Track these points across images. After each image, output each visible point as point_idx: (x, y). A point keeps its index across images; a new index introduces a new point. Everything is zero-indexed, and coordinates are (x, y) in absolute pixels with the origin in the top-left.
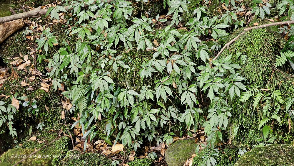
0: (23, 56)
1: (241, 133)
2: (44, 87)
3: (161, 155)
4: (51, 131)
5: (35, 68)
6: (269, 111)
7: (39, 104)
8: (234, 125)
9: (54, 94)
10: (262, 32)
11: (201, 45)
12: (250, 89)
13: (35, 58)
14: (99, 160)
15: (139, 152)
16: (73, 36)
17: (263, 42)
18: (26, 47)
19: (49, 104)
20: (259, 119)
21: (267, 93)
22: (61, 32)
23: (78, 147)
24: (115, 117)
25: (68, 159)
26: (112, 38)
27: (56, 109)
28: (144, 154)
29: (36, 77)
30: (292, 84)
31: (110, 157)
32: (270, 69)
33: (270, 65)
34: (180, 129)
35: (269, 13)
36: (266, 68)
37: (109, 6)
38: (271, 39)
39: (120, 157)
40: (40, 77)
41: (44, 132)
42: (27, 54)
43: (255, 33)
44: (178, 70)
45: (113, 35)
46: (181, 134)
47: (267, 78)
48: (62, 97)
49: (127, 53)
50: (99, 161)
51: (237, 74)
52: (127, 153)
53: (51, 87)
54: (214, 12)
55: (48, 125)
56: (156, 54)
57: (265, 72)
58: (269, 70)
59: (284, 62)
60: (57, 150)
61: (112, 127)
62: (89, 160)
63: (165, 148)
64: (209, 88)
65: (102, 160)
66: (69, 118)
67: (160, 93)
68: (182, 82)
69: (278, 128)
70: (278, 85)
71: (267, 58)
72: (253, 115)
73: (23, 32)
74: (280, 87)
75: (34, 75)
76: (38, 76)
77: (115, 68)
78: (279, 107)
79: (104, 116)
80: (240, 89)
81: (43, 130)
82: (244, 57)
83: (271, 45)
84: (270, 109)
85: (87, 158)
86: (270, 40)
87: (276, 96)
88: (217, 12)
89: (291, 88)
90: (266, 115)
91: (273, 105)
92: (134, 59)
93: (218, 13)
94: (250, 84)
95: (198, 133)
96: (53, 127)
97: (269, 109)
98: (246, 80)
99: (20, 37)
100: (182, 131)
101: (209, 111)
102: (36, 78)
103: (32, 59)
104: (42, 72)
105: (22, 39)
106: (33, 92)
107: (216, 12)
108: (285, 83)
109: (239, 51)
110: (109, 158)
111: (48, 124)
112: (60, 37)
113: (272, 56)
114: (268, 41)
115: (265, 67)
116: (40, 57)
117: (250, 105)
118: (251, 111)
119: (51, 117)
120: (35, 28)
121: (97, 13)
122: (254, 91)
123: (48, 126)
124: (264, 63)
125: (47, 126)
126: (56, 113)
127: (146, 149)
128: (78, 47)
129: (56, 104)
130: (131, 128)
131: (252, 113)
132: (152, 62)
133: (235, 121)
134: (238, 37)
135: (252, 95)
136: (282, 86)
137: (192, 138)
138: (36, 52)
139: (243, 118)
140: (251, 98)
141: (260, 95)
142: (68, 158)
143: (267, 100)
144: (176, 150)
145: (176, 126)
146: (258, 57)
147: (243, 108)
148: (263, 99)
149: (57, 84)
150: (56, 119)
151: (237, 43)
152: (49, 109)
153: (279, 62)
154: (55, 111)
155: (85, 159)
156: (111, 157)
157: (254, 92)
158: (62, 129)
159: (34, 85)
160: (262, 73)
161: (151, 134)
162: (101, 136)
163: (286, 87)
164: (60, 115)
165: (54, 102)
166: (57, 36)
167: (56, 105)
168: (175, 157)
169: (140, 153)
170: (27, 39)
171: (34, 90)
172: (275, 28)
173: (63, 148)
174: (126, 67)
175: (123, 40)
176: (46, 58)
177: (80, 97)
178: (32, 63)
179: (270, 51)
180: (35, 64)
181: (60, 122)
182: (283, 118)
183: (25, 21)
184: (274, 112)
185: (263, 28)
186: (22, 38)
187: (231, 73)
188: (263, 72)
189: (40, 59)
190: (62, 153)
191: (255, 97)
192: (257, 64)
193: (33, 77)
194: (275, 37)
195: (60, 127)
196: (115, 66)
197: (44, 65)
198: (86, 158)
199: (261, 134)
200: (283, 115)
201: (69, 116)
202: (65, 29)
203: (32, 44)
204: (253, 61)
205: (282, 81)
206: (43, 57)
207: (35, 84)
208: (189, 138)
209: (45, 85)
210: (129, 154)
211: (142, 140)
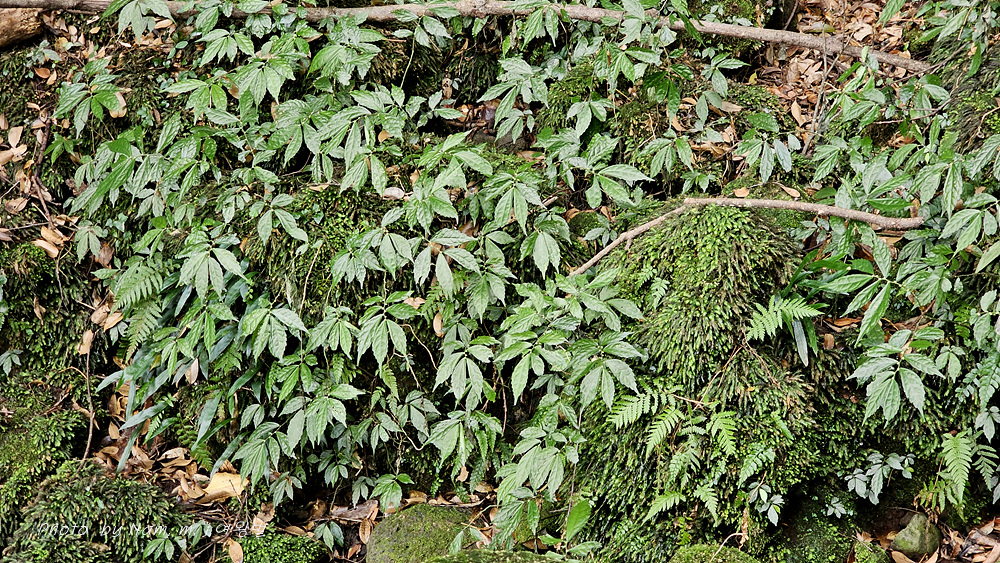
0: (9, 128)
1: (598, 522)
2: (49, 241)
3: (359, 538)
4: (34, 385)
5: (36, 173)
6: (690, 471)
7: (17, 291)
8: (582, 493)
9: (72, 270)
10: (736, 220)
11: (549, 218)
12: (649, 390)
13: (45, 143)
14: (153, 510)
15: (291, 512)
16: (180, 101)
17: (727, 251)
18: (24, 103)
19: (53, 297)
20: (657, 492)
21: (696, 414)
22: (146, 79)
23: (107, 455)
24: (238, 384)
25: (57, 486)
26: (281, 133)
27: (69, 317)
28: (306, 525)
29: (29, 203)
30: (782, 405)
31: (196, 509)
32: (727, 341)
33: (730, 328)
34: (434, 472)
35: (788, 167)
36: (714, 334)
37: (306, 33)
38: (754, 248)
39: (227, 516)
40: (41, 207)
41: (13, 383)
42: (22, 124)
43: (713, 219)
44: (448, 280)
45: (288, 124)
46: (436, 487)
47: (713, 367)
48: (99, 286)
49: (318, 192)
50: (151, 511)
51: (625, 334)
52: (249, 507)
53: (69, 246)
54: (634, 125)
55: (34, 362)
56: (392, 215)
57: (708, 348)
58: (725, 344)
59: (772, 331)
60: (34, 447)
61: (221, 414)
62: (119, 503)
63: (376, 520)
64: (519, 357)
65: (161, 510)
66: (103, 355)
67: (369, 339)
68: (460, 322)
69: (709, 532)
70: (736, 397)
71: (726, 303)
72: (643, 475)
73: (29, 52)
74: (743, 404)
75: (24, 195)
76: (37, 201)
77: (265, 229)
78: (722, 464)
79: (206, 375)
80: (616, 382)
81: (11, 375)
82: (660, 286)
83: (750, 269)
84: (693, 467)
85: (116, 494)
86: (752, 251)
87: (720, 430)
88: (642, 127)
89: (776, 416)
90: (678, 481)
91: (706, 455)
92: (332, 215)
93: (643, 131)
94: (655, 376)
95: (488, 497)
96: (46, 373)
97: (689, 466)
98: (645, 358)
99: (17, 67)
100: (441, 478)
101: (522, 433)
102: (28, 206)
103: (34, 144)
104: (53, 193)
105: (20, 72)
106: (7, 249)
107: (639, 127)
108: (762, 396)
109: (652, 265)
110: (188, 510)
111: (32, 360)
112: (136, 94)
113: (744, 301)
114: (744, 254)
115: (711, 332)
116: (57, 143)
117: (640, 441)
118: (639, 459)
119: (47, 342)
120: (73, 49)
121: (266, 46)
122: (659, 398)
123: (32, 366)
124: (713, 320)
125: (27, 368)
126: (66, 333)
127: (318, 508)
128: (168, 138)
129: (74, 302)
130: (275, 430)
131: (642, 467)
132: (374, 236)
133: (588, 482)
134: (663, 218)
135: (650, 411)
136: (749, 403)
137: (464, 508)
138: (51, 124)
139: (614, 477)
140: (645, 419)
141: (673, 415)
142: (58, 481)
143: (691, 436)
144: (403, 535)
145: (425, 458)
146: (702, 296)
147: (619, 444)
148: (680, 429)
149: (88, 239)
150: (63, 350)
151: (654, 239)
152: (46, 315)
153: (760, 325)
154: (63, 323)
155: (109, 497)
156: (198, 508)
157: (660, 403)
158: (71, 386)
159: (17, 227)
160: (698, 347)
161: (336, 464)
162: (182, 434)
163: (760, 409)
164: (79, 340)
165: (69, 295)
166: (129, 90)
167: (72, 306)
168: (392, 556)
169: (291, 514)
170: (36, 76)
171: (13, 244)
172: (796, 218)
173: (53, 445)
174: (299, 234)
175: (314, 147)
176: (74, 151)
177: (142, 297)
178: (30, 157)
179: (743, 284)
180: (40, 161)
181: (71, 361)
182: (729, 504)
183: (46, 19)
184: (704, 478)
185: (743, 209)
186: (22, 69)
187: (608, 328)
188: (702, 346)
189: (57, 149)
190: (47, 462)
191: (659, 417)
192: (690, 316)
193: (21, 199)
194: (771, 245)
195: (66, 377)
196: (265, 222)
197: (67, 170)
198: (111, 493)
199: (654, 538)
200: (730, 495)
201: (104, 350)
202: (162, 72)
203: (47, 96)
204: (683, 304)
205: (752, 389)
206: (66, 146)
207: (20, 225)
208: (455, 504)
209: (55, 235)
210: (256, 512)
211: (304, 477)
